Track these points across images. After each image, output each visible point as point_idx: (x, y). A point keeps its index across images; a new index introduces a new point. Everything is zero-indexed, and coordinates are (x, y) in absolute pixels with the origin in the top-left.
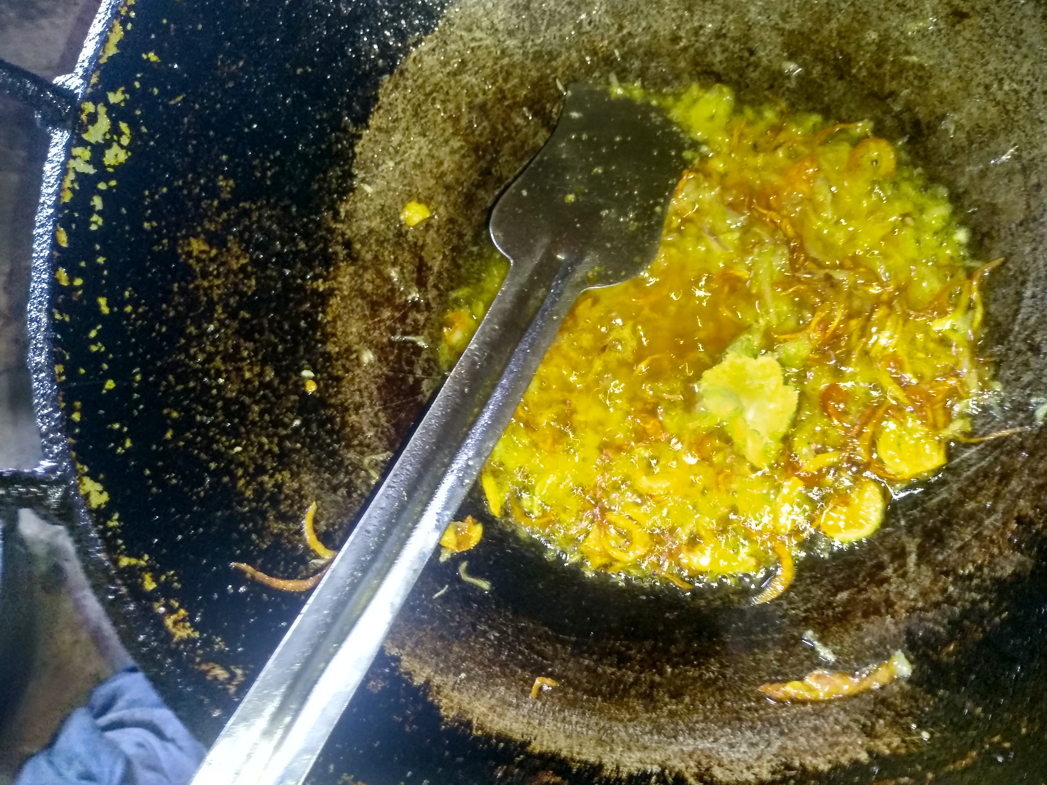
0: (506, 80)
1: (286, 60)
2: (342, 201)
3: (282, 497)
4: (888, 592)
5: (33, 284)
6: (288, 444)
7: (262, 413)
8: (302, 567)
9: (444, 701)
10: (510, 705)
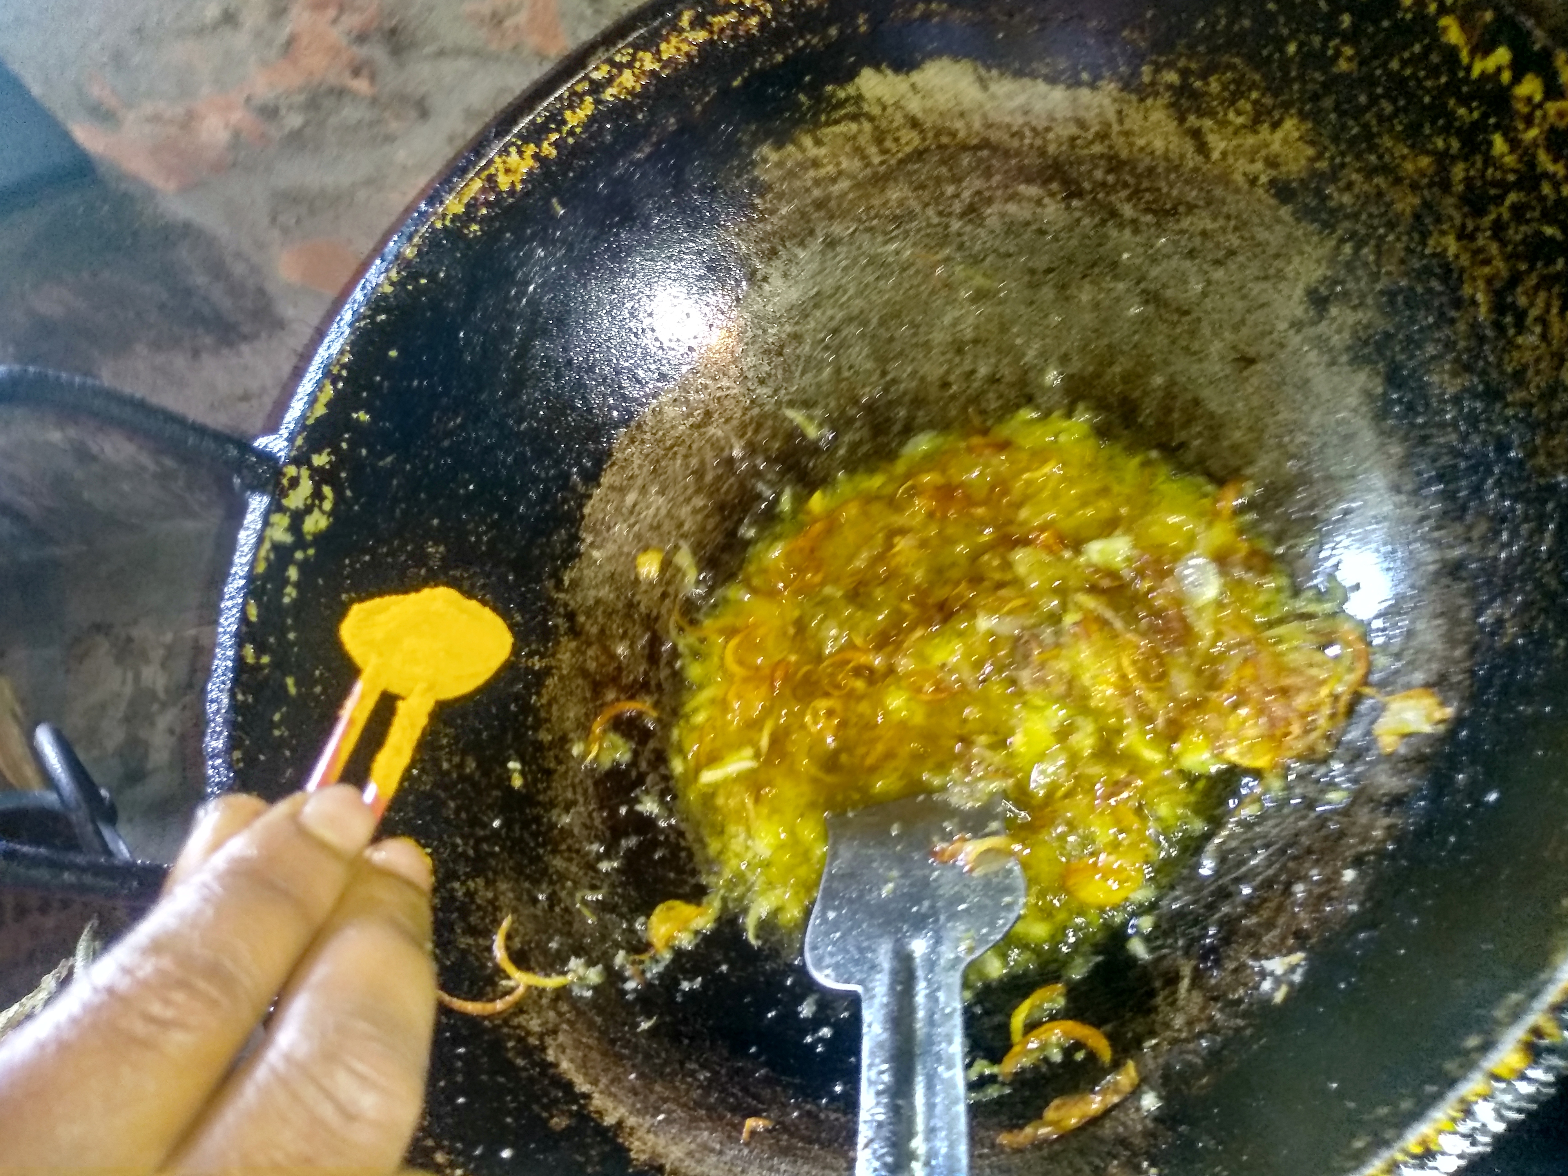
0: (756, 431)
1: (508, 416)
2: (566, 568)
3: (474, 907)
4: (1154, 1022)
5: (216, 662)
6: (485, 847)
7: (457, 811)
8: (489, 989)
9: (637, 1143)
10: (712, 1150)
